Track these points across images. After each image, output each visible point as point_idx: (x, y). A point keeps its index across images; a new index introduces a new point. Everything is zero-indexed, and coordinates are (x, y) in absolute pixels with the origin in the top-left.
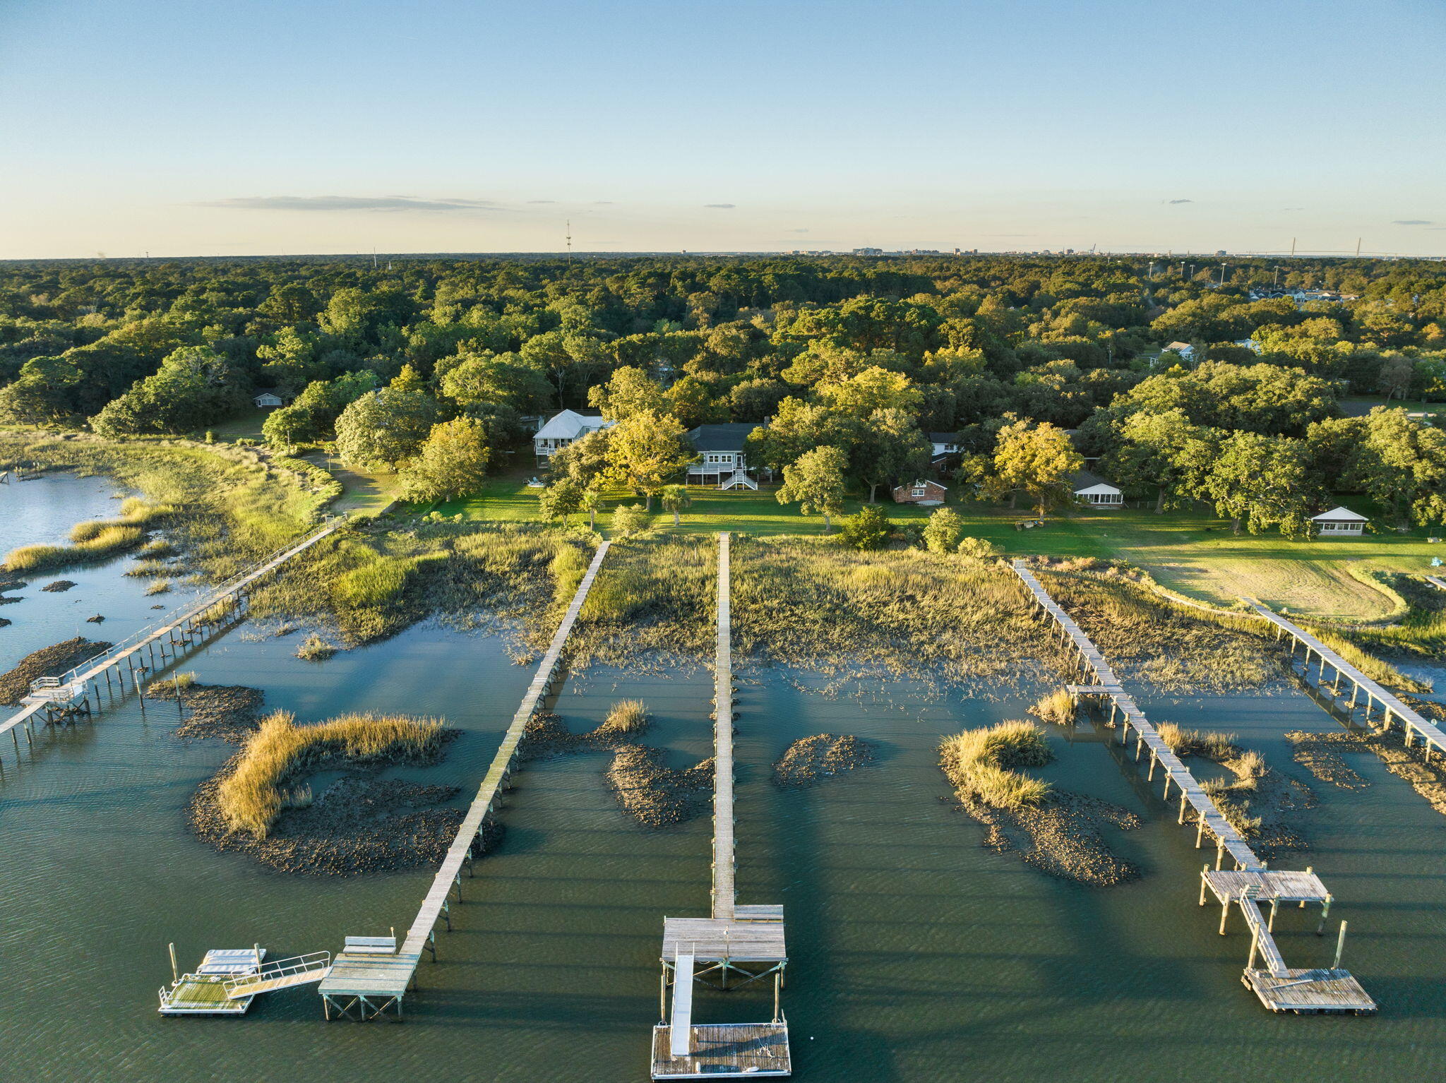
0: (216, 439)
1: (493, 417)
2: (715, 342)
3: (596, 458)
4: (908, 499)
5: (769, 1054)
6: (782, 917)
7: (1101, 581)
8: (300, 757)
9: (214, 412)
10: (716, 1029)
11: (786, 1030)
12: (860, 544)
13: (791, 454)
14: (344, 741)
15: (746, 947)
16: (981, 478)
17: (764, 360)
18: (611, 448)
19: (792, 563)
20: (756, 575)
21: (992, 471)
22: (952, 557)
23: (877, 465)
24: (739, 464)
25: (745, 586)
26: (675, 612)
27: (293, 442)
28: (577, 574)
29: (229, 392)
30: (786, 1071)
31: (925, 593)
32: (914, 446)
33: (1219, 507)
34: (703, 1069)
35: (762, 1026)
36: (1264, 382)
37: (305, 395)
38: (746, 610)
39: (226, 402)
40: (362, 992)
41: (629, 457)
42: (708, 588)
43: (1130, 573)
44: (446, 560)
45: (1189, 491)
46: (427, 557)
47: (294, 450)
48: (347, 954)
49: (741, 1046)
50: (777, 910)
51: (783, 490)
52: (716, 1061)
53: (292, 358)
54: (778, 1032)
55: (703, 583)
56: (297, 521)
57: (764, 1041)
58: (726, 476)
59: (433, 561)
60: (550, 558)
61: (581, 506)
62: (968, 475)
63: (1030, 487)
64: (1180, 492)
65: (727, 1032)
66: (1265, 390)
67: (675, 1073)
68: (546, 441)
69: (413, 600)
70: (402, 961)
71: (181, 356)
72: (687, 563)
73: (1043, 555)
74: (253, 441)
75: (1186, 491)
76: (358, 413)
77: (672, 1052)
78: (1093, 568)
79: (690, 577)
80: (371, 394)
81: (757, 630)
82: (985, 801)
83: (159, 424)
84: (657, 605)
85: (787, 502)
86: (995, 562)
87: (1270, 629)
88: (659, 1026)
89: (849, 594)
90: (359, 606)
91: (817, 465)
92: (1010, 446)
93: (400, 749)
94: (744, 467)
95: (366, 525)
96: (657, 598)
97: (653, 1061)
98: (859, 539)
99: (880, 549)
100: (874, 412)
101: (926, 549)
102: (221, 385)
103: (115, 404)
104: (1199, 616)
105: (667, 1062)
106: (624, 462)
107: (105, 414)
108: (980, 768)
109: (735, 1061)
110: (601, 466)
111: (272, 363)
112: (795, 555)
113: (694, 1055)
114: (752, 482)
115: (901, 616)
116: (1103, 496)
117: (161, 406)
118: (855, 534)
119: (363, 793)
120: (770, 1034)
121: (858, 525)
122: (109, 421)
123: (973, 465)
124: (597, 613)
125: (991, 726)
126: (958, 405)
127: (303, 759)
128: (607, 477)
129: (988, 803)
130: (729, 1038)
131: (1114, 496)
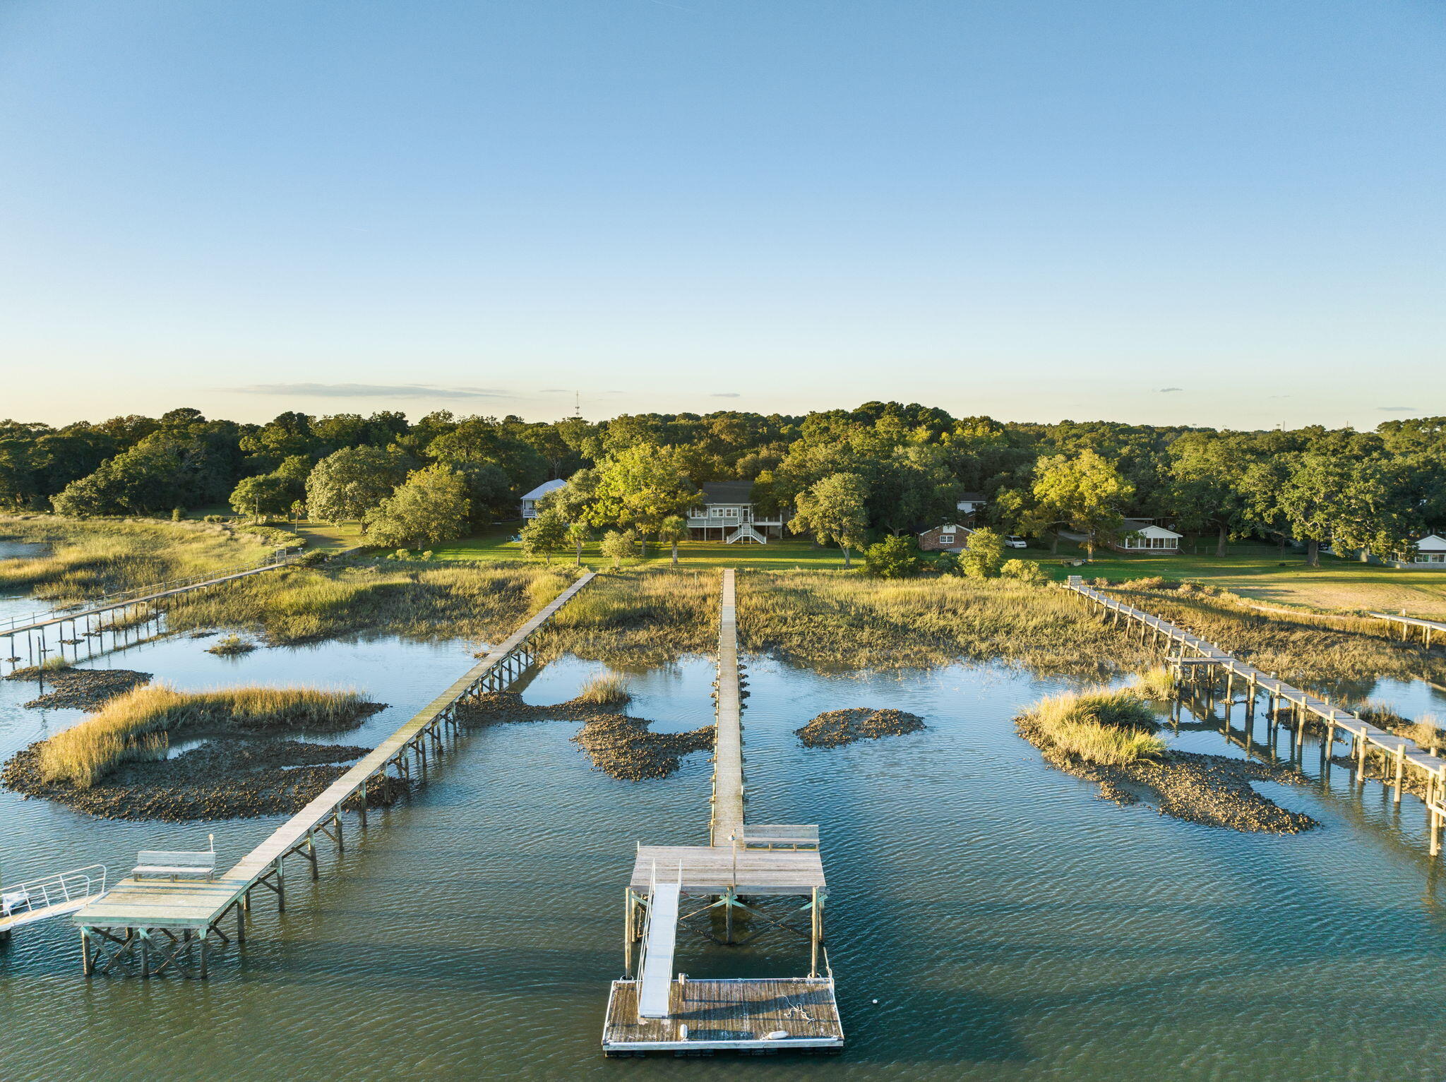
0: (182, 517)
1: (477, 470)
2: (719, 428)
4: (936, 546)
5: (804, 1016)
6: (817, 841)
7: (1173, 597)
9: (186, 493)
10: (715, 985)
11: (831, 986)
12: (886, 572)
15: (764, 875)
16: (1018, 512)
20: (766, 595)
21: (1031, 503)
22: (994, 581)
23: (900, 502)
24: (747, 519)
25: (754, 599)
26: (671, 618)
27: (262, 512)
28: (556, 592)
29: (204, 478)
30: (835, 1038)
32: (939, 482)
33: (1296, 529)
34: (692, 1035)
35: (791, 982)
36: (1314, 440)
37: (281, 468)
38: (754, 618)
39: (201, 488)
40: (142, 921)
42: (711, 602)
43: (1207, 589)
44: (407, 585)
45: (1260, 515)
46: (386, 582)
47: (263, 519)
48: (138, 877)
49: (755, 1007)
50: (810, 832)
51: (796, 520)
52: (714, 1025)
53: (276, 449)
54: (819, 988)
55: (705, 599)
57: (796, 999)
58: (731, 531)
59: (392, 586)
60: (528, 583)
61: (566, 537)
62: (1003, 511)
63: (1077, 516)
64: (1249, 516)
65: (734, 989)
66: (1316, 446)
67: (643, 1040)
68: (534, 500)
69: (359, 611)
70: (222, 887)
71: (157, 439)
72: (685, 586)
73: (1101, 576)
74: (221, 517)
75: (1255, 514)
76: (329, 466)
77: (640, 1012)
78: (1161, 586)
79: (689, 595)
80: (347, 449)
81: (768, 631)
82: (1085, 758)
83: (123, 501)
84: (649, 612)
85: (800, 530)
86: (1045, 585)
87: (1391, 629)
88: (621, 981)
89: (877, 607)
90: (294, 613)
91: (835, 488)
92: (1050, 477)
93: (303, 714)
94: (751, 520)
95: (322, 560)
96: (649, 608)
97: (607, 1024)
98: (885, 566)
99: (909, 576)
100: (895, 449)
101: (963, 575)
102: (196, 470)
103: (81, 482)
104: (1299, 620)
105: (630, 1026)
107: (69, 491)
108: (1072, 727)
109: (746, 1025)
110: (591, 501)
111: (255, 455)
113: (677, 1017)
114: (759, 535)
115: (942, 622)
116: (1155, 540)
117: (128, 482)
118: (879, 562)
120: (804, 991)
121: (882, 553)
122: (70, 499)
123: (1011, 500)
124: (576, 617)
128: (597, 512)
129: (1091, 762)
130: (737, 996)
131: (1168, 540)
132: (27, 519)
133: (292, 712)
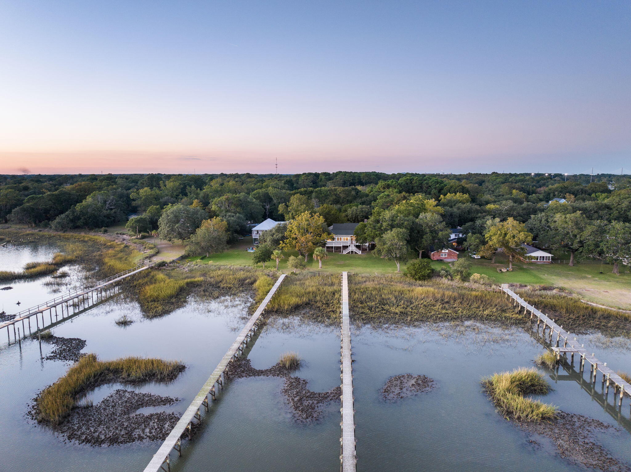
0: (105, 231)
3: (280, 235)
4: (439, 258)
8: (95, 376)
9: (107, 220)
12: (416, 278)
13: (379, 234)
14: (122, 369)
17: (363, 199)
18: (288, 230)
19: (381, 286)
20: (362, 291)
21: (484, 242)
22: (466, 284)
23: (423, 239)
24: (352, 242)
25: (357, 296)
26: (319, 307)
27: (140, 232)
28: (267, 288)
29: (115, 212)
31: (455, 301)
32: (442, 231)
37: (148, 211)
38: (357, 306)
39: (113, 216)
41: (297, 234)
42: (337, 296)
43: (567, 291)
44: (202, 281)
46: (193, 280)
47: (139, 236)
51: (375, 251)
55: (334, 294)
56: (132, 263)
58: (345, 247)
59: (195, 282)
60: (255, 281)
61: (272, 257)
62: (471, 245)
68: (258, 231)
69: (180, 299)
71: (95, 195)
72: (325, 284)
74: (122, 233)
76: (168, 216)
79: (327, 291)
81: (364, 317)
83: (81, 225)
84: (309, 304)
86: (491, 287)
89: (413, 301)
90: (152, 301)
91: (393, 236)
92: (493, 229)
93: (154, 375)
94: (354, 242)
95: (166, 265)
96: (309, 300)
98: (416, 275)
99: (427, 280)
100: (420, 215)
101: (452, 280)
102: (111, 209)
103: (63, 216)
106: (295, 236)
107: (58, 219)
108: (509, 396)
110: (283, 238)
111: (137, 201)
112: (382, 282)
114: (358, 250)
115: (444, 311)
116: (540, 257)
117: (82, 216)
118: (413, 272)
119: (126, 399)
121: (415, 268)
122: (59, 223)
123: (473, 240)
124: (276, 307)
125: (511, 370)
126: (460, 217)
127: (96, 378)
128: (286, 244)
131: (546, 257)
132: (40, 231)
133: (149, 374)
